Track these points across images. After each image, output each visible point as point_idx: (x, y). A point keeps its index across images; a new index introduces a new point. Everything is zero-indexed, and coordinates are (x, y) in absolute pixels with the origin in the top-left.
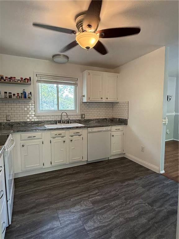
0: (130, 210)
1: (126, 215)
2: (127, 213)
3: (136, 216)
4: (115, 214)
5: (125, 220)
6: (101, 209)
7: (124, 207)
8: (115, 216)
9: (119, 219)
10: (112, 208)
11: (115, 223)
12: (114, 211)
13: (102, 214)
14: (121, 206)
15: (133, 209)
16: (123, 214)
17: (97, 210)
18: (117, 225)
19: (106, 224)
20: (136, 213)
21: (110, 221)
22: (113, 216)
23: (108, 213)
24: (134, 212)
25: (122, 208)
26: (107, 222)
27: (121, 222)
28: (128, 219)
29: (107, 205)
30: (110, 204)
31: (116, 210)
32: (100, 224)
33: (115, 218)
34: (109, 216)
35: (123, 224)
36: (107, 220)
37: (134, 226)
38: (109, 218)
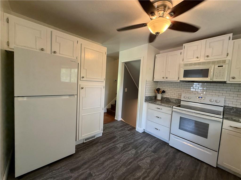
0: (110, 166)
1: (113, 161)
2: (112, 163)
3: (106, 161)
4: (121, 160)
5: (114, 157)
6: (131, 162)
7: (115, 167)
8: (121, 159)
9: (118, 157)
10: (124, 165)
11: (120, 154)
12: (122, 162)
13: (129, 159)
14: (117, 168)
15: (107, 167)
16: (115, 161)
17: (134, 161)
18: (119, 153)
19: (125, 153)
20: (106, 164)
21: (123, 155)
22: (122, 158)
23: (126, 160)
24: (108, 164)
25: (116, 167)
26: (125, 154)
27: (117, 155)
28: (112, 158)
29: (128, 167)
30: (126, 168)
31: (120, 164)
32: (129, 153)
33: (120, 157)
34: (124, 158)
35: (115, 155)
36: (125, 155)
37: (109, 155)
38: (124, 157)
